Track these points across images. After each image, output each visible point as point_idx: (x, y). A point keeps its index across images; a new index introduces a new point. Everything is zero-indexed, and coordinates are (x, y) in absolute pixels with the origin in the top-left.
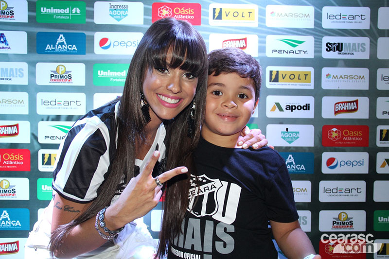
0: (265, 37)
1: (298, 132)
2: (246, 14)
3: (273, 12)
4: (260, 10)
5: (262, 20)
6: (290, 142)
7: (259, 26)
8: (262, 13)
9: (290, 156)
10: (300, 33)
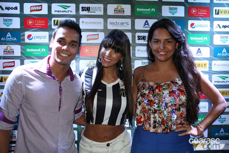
0: (212, 76)
1: (226, 118)
2: (203, 65)
3: (215, 64)
4: (209, 63)
5: (210, 68)
6: (222, 123)
7: (209, 70)
8: (210, 64)
9: (222, 129)
10: (227, 73)
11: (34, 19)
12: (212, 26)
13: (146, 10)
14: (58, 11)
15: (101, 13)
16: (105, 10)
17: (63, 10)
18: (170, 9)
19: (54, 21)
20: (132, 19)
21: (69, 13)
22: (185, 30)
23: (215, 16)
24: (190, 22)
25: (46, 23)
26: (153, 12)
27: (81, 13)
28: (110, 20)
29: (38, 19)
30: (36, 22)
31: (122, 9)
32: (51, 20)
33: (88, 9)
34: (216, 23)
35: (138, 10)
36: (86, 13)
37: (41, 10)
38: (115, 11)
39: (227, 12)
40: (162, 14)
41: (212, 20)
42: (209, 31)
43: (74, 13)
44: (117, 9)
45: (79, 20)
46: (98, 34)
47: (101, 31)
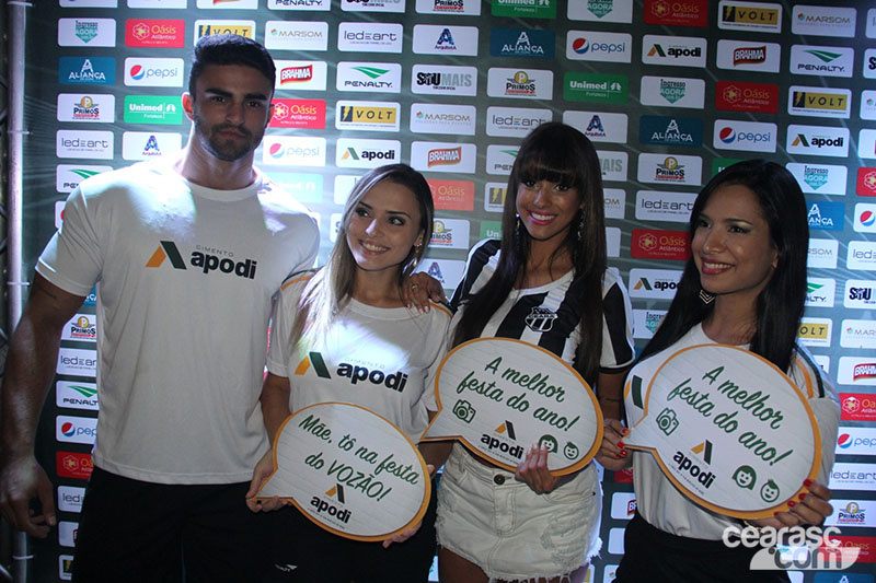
10: (818, 274)
11: (289, 103)
12: (782, 138)
13: (597, 86)
14: (355, 84)
15: (472, 91)
16: (482, 83)
17: (370, 79)
18: (665, 86)
19: (343, 108)
20: (556, 110)
21: (384, 89)
22: (704, 146)
23: (792, 111)
24: (720, 125)
25: (321, 113)
26: (614, 94)
27: (417, 89)
28: (492, 111)
29: (299, 103)
30: (295, 110)
31: (528, 81)
32: (335, 107)
33: (435, 80)
34: (794, 131)
35: (574, 85)
36: (428, 89)
37: (308, 78)
38: (508, 85)
39: (828, 101)
40: (639, 98)
41: (784, 122)
42: (774, 151)
43: (396, 89)
44: (514, 80)
45: (410, 110)
46: (459, 149)
47: (468, 140)
